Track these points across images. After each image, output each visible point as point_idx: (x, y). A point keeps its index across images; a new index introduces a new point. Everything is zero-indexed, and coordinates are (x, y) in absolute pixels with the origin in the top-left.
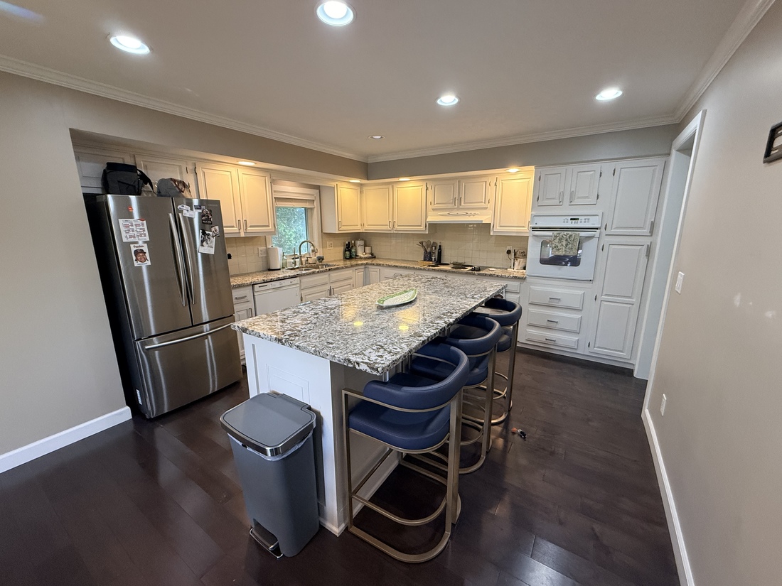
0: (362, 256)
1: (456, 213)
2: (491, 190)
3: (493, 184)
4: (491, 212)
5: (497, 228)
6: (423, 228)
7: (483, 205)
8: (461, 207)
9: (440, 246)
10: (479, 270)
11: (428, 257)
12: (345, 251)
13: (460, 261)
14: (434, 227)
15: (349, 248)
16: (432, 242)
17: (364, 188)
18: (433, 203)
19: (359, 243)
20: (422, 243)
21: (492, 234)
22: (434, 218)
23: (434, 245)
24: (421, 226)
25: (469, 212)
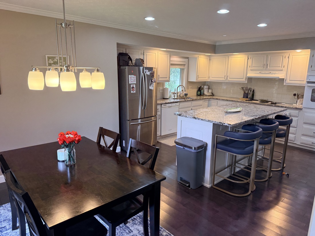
0: (207, 94)
1: (264, 72)
2: (286, 61)
3: (287, 57)
4: (285, 72)
5: (288, 81)
6: (244, 80)
7: (280, 68)
8: (267, 69)
9: (253, 90)
10: (276, 103)
11: (246, 96)
12: (198, 91)
13: (265, 99)
14: (250, 79)
15: (200, 89)
16: (249, 88)
17: (212, 58)
18: (251, 67)
19: (205, 87)
20: (243, 88)
21: (284, 84)
22: (251, 74)
23: (250, 89)
24: (243, 79)
25: (272, 72)
